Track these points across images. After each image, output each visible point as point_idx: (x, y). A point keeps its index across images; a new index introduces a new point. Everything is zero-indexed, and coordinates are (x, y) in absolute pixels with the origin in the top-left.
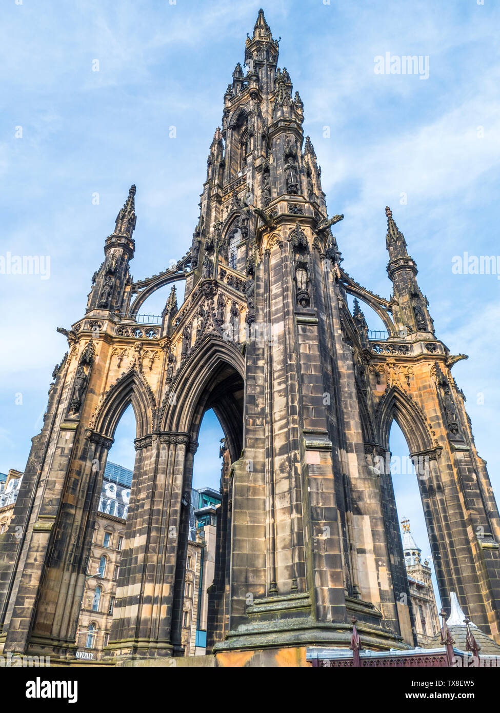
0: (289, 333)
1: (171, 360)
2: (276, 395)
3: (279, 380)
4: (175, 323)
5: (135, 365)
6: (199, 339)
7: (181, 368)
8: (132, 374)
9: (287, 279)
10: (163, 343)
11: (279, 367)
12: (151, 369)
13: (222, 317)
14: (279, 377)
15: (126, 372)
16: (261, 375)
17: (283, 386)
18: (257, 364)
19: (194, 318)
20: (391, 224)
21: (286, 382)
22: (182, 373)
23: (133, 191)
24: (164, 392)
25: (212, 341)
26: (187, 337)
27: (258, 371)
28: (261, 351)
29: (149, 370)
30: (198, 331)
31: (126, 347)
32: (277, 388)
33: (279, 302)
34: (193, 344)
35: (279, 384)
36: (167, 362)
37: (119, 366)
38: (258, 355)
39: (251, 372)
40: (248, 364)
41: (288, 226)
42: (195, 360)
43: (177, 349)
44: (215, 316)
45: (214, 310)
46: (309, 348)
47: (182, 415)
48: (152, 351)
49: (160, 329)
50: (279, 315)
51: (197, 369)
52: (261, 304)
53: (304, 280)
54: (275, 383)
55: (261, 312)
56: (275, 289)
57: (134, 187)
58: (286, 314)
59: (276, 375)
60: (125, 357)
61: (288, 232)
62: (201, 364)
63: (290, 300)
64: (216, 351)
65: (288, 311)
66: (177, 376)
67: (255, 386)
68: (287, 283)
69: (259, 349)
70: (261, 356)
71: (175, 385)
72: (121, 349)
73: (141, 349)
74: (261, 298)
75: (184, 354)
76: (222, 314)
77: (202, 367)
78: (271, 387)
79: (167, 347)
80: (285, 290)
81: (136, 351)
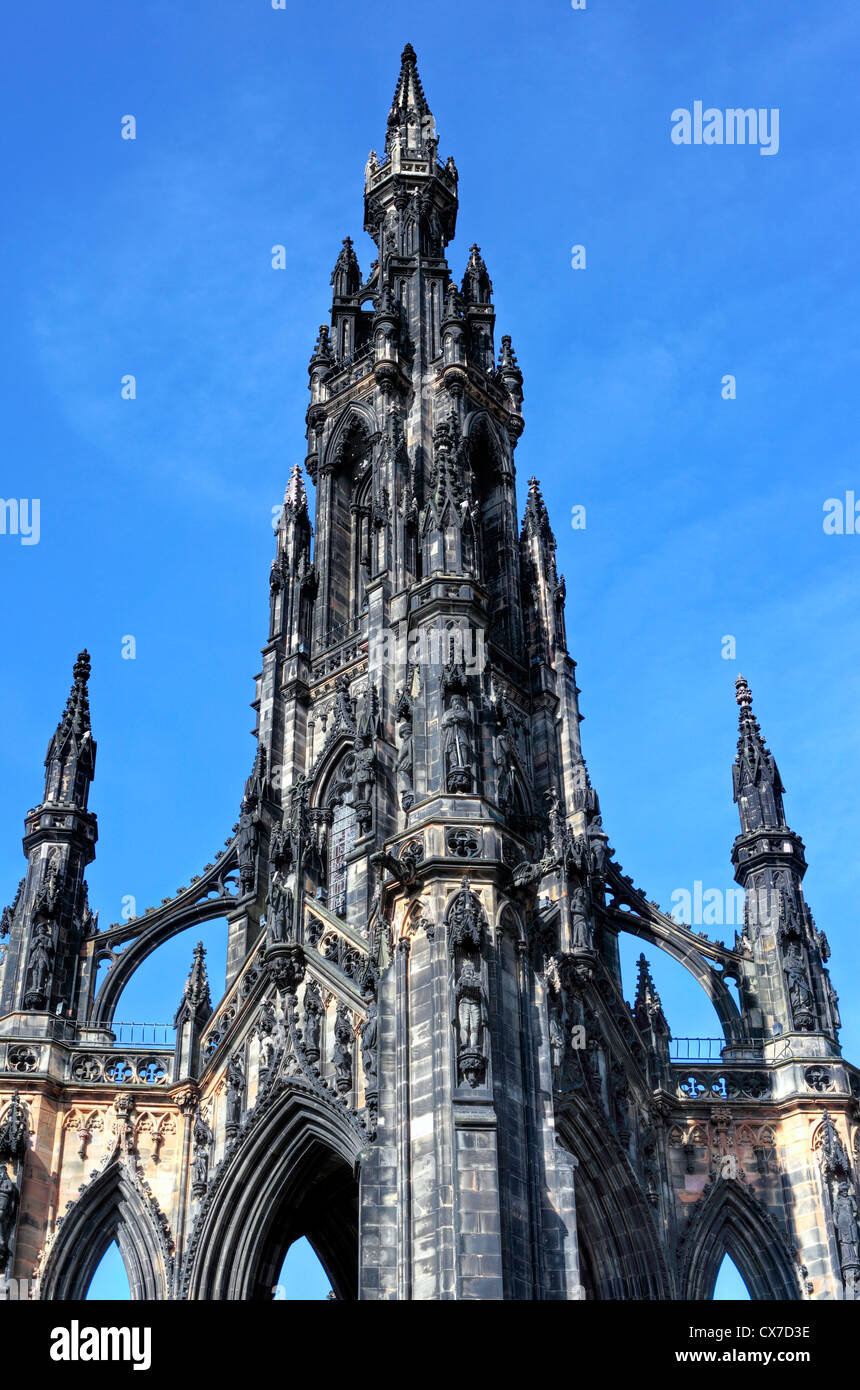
0: (443, 1142)
1: (203, 1138)
2: (418, 1269)
3: (423, 1240)
4: (207, 1044)
5: (118, 1151)
6: (266, 1092)
7: (228, 1162)
8: (113, 1173)
9: (440, 1017)
10: (181, 1095)
11: (424, 1212)
12: (157, 1159)
13: (316, 1041)
14: (423, 1233)
15: (101, 1168)
16: (391, 1225)
17: (430, 1252)
18: (382, 1203)
19: (251, 1035)
20: (750, 730)
21: (435, 1243)
22: (229, 1173)
23: (82, 670)
24: (190, 1217)
25: (295, 1099)
26: (238, 1084)
27: (385, 1218)
28: (389, 1175)
29: (152, 1161)
30: (262, 1072)
31: (94, 1108)
32: (419, 1255)
33: (426, 1066)
34: (252, 1103)
35: (424, 1247)
36: (194, 1143)
37: (84, 1156)
38: (385, 1183)
39: (371, 1221)
40: (364, 1204)
41: (447, 885)
42: (259, 1142)
43: (216, 1111)
44: (300, 1037)
45: (297, 1021)
46: (478, 1179)
47: (234, 1269)
48: (156, 1115)
49: (172, 1058)
50: (425, 1097)
51: (264, 1162)
52: (391, 1067)
53: (474, 1024)
54: (417, 1244)
55: (390, 1087)
56: (419, 1038)
57: (85, 657)
58: (439, 1097)
59: (418, 1227)
60: (94, 1132)
61: (447, 900)
62: (271, 1151)
63: (447, 1067)
64: (304, 1121)
65: (442, 1091)
66: (219, 1179)
67: (379, 1249)
68: (440, 1026)
69: (386, 1169)
70: (390, 1185)
71: (215, 1201)
72: (85, 1111)
73: (130, 1111)
74: (390, 1052)
75: (233, 1128)
76: (317, 1035)
77: (275, 1158)
78: (410, 1252)
79: (192, 1104)
80: (437, 1042)
81: (119, 1117)
